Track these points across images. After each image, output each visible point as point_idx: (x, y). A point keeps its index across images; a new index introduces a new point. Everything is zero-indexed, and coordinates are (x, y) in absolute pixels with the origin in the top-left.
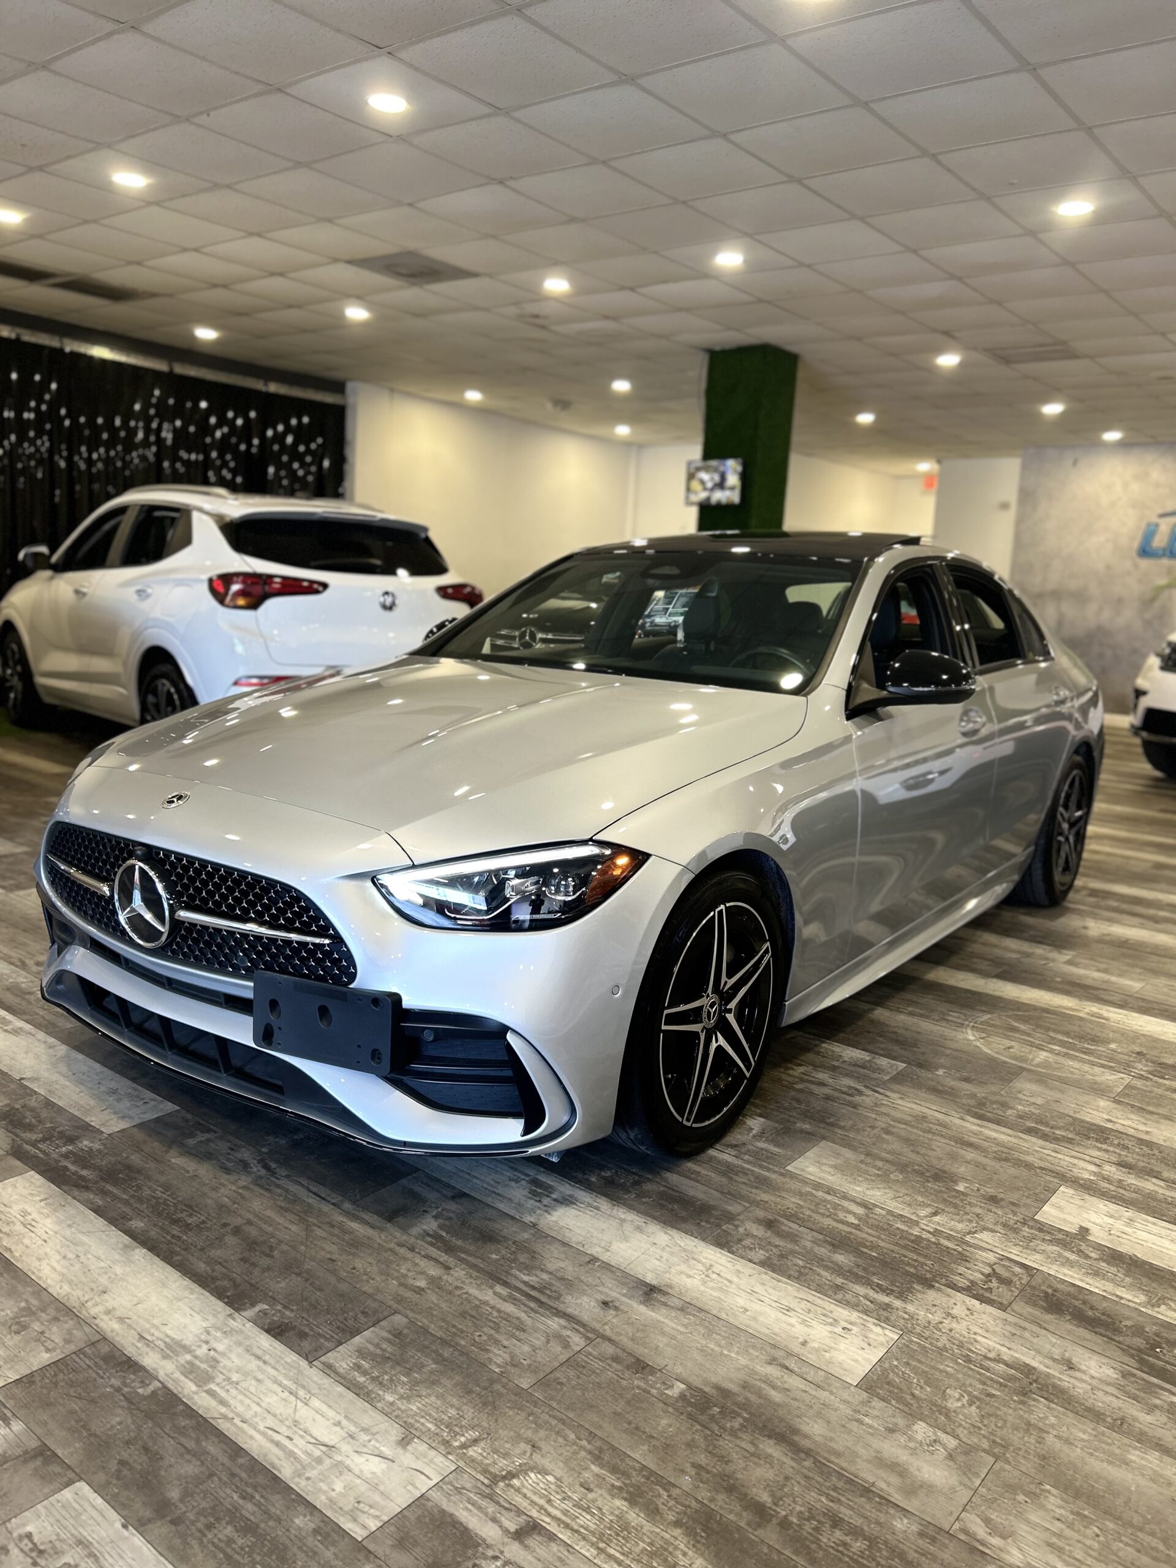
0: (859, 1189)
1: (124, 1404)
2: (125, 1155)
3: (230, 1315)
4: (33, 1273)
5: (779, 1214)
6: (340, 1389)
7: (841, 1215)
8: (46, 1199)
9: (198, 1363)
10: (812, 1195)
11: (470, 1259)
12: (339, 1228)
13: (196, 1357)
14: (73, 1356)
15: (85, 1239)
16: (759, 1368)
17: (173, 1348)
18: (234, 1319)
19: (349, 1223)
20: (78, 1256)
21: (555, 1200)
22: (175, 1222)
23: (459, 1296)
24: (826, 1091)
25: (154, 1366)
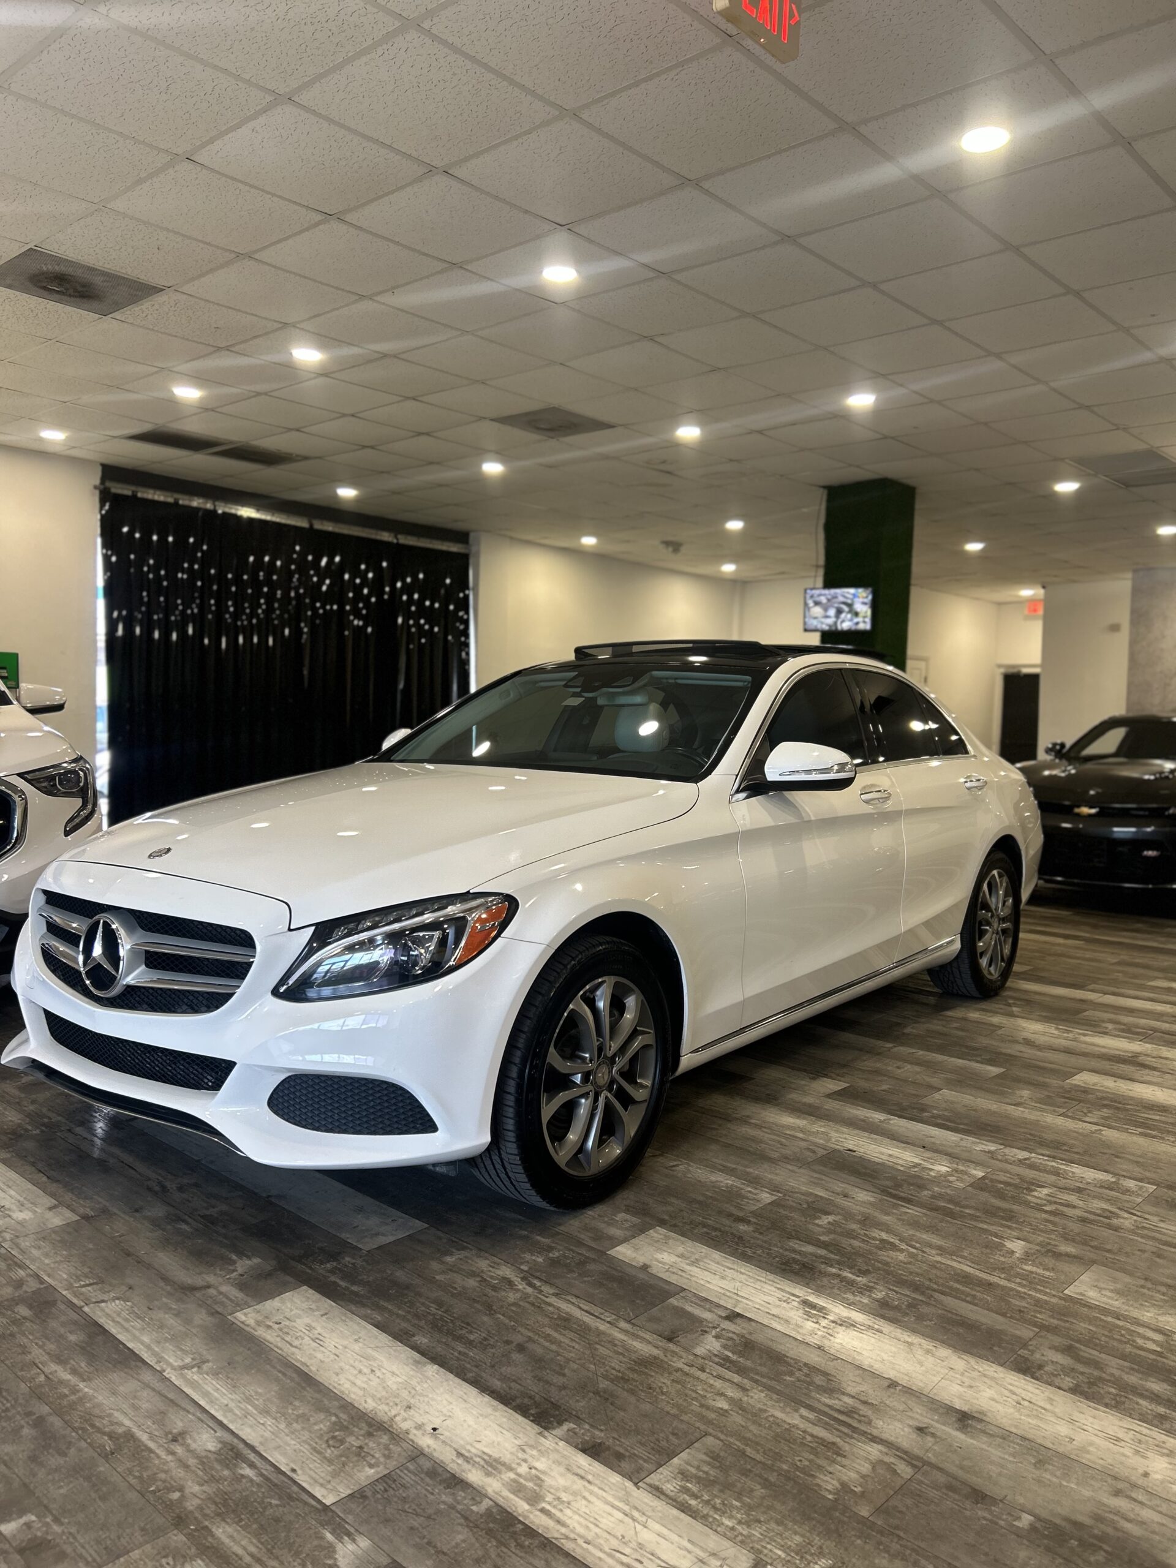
0: (1148, 1315)
1: (462, 1521)
2: (389, 1272)
3: (540, 1434)
4: (335, 1388)
5: (1073, 1340)
6: (675, 1512)
7: (1140, 1341)
8: (326, 1314)
9: (522, 1481)
10: (1101, 1320)
11: (764, 1380)
12: (622, 1346)
13: (519, 1475)
14: (397, 1471)
15: (375, 1354)
16: (1105, 1500)
17: (492, 1465)
18: (545, 1437)
19: (630, 1342)
20: (373, 1371)
21: (833, 1322)
22: (459, 1338)
23: (766, 1418)
24: (1078, 1213)
25: (480, 1483)
